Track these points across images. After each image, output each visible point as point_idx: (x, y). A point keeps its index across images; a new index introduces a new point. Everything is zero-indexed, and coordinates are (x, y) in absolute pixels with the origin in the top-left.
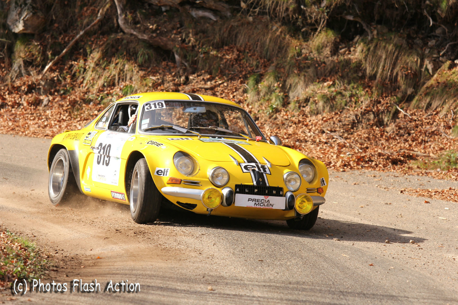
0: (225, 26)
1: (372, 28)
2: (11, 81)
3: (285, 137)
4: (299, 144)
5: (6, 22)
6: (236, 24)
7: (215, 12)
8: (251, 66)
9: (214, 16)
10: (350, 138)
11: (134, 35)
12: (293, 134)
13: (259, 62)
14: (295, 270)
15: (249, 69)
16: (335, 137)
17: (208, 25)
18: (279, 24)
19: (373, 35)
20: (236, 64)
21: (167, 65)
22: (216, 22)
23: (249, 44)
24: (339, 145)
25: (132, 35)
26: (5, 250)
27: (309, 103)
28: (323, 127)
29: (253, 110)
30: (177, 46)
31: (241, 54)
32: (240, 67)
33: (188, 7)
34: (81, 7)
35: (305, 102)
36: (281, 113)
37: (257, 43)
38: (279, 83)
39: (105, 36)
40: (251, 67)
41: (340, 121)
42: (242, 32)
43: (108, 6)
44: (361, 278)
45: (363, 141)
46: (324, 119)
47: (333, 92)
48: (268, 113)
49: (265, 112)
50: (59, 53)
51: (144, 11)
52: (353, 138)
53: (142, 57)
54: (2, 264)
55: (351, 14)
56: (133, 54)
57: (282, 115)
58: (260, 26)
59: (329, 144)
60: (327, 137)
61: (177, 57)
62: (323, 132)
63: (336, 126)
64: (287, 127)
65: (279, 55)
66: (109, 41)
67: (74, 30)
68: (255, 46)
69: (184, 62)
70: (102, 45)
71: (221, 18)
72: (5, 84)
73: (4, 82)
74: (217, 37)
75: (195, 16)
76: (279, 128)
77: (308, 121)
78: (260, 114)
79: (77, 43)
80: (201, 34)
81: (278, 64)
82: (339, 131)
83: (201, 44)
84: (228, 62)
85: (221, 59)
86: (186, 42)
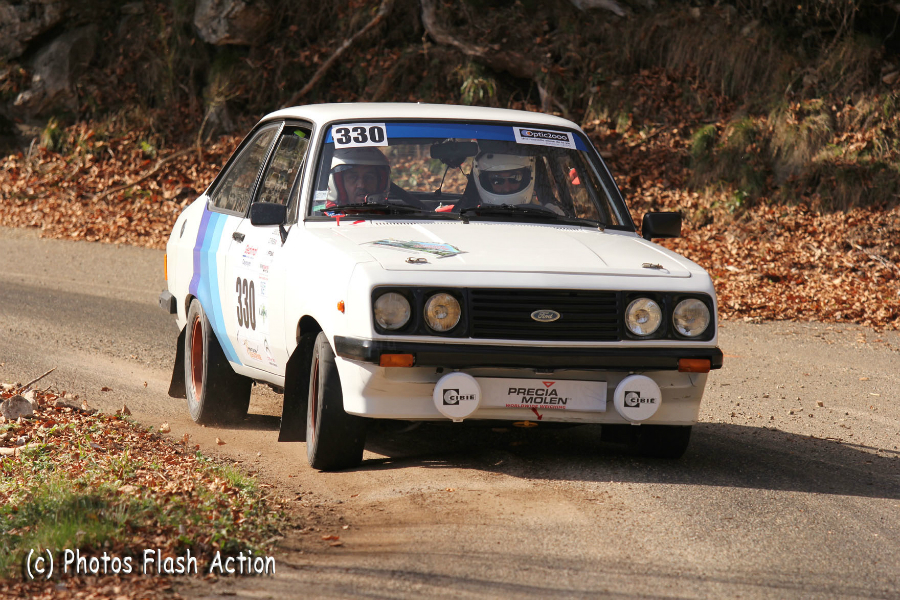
0: (644, 27)
2: (202, 145)
3: (768, 258)
4: (797, 272)
5: (192, 20)
6: (666, 23)
8: (697, 109)
9: (620, 6)
11: (455, 47)
12: (785, 251)
13: (712, 102)
14: (793, 535)
15: (693, 116)
16: (873, 257)
17: (607, 25)
20: (664, 107)
22: (625, 18)
23: (692, 65)
24: (880, 272)
25: (449, 46)
26: (194, 494)
27: (818, 188)
28: (848, 237)
29: (701, 201)
30: (543, 69)
31: (675, 85)
32: (674, 113)
35: (810, 185)
36: (759, 209)
37: (708, 62)
38: (754, 145)
39: (396, 49)
40: (696, 113)
41: (883, 224)
42: (678, 39)
46: (851, 220)
47: (867, 163)
48: (732, 208)
49: (726, 205)
50: (300, 86)
53: (472, 94)
54: (188, 522)
56: (453, 86)
57: (761, 213)
58: (715, 28)
59: (859, 273)
60: (855, 259)
61: (544, 93)
62: (847, 247)
63: (875, 234)
64: (773, 237)
65: (757, 87)
66: (402, 61)
67: (330, 38)
68: (705, 70)
69: (557, 103)
70: (388, 69)
71: (635, 9)
72: (190, 149)
73: (187, 147)
74: (627, 50)
75: (580, 8)
76: (755, 239)
77: (815, 224)
78: (716, 210)
79: (337, 63)
80: (591, 45)
81: (752, 106)
82: (881, 246)
83: (592, 65)
84: (650, 103)
85: (635, 96)
86: (562, 61)
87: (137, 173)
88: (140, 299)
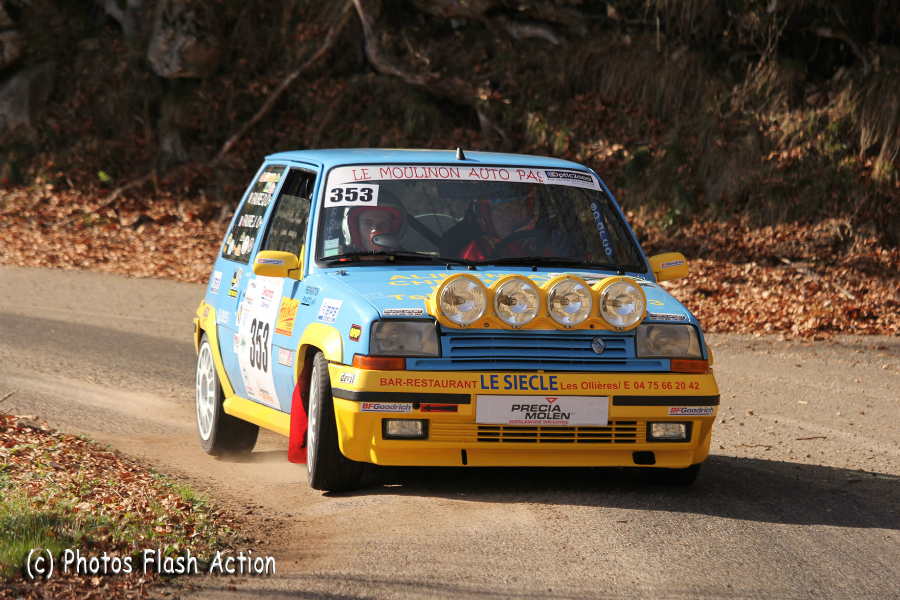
0: (578, 55)
1: (870, 51)
2: (157, 174)
3: (701, 273)
4: (728, 286)
5: (145, 55)
6: (599, 50)
7: (556, 27)
8: (630, 132)
9: (554, 35)
10: (830, 273)
11: (399, 78)
13: (645, 125)
14: (723, 540)
15: (626, 139)
16: (801, 270)
17: (543, 53)
18: (684, 48)
19: (873, 66)
20: (599, 130)
21: (464, 135)
22: (559, 47)
23: (624, 90)
24: (807, 285)
25: (392, 76)
26: (148, 510)
27: (747, 205)
28: (777, 252)
29: (635, 220)
30: (482, 96)
31: (609, 110)
32: (608, 136)
33: (502, 19)
34: (292, 25)
35: (739, 203)
36: (691, 225)
37: (640, 87)
38: (685, 166)
39: (341, 80)
40: (629, 136)
41: (809, 239)
42: (610, 65)
43: (344, 22)
44: (856, 552)
45: (857, 278)
46: (779, 235)
47: (793, 181)
48: (666, 226)
49: (660, 223)
50: (250, 115)
51: (416, 29)
52: (836, 273)
53: (414, 121)
54: (142, 537)
55: (827, 25)
56: (397, 114)
58: (646, 54)
59: (788, 286)
60: (783, 272)
61: (482, 118)
62: (776, 262)
63: (802, 248)
64: (704, 253)
65: (687, 110)
66: (347, 91)
67: (278, 69)
68: (637, 94)
69: (496, 127)
70: (334, 98)
71: (569, 38)
72: (146, 179)
73: (143, 176)
74: (562, 77)
75: (516, 37)
77: (745, 239)
78: (651, 228)
79: (285, 94)
80: (528, 72)
81: (683, 128)
82: (808, 260)
83: (529, 92)
84: (585, 126)
85: (570, 121)
86: (501, 88)
87: (94, 202)
88: (99, 323)
